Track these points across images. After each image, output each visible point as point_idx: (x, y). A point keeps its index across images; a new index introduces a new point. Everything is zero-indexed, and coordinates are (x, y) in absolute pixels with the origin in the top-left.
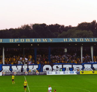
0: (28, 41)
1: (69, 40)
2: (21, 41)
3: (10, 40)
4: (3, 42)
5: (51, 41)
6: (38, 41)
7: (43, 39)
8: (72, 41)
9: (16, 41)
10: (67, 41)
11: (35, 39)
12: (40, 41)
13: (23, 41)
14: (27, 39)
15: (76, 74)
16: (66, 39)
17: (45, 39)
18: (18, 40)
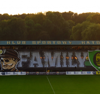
0: (49, 43)
1: (87, 42)
2: (43, 43)
3: (33, 42)
4: (27, 44)
5: (70, 43)
6: (58, 43)
7: (63, 42)
8: (89, 43)
9: (38, 43)
10: (84, 43)
11: (55, 41)
12: (60, 43)
13: (45, 43)
14: (48, 42)
15: (93, 74)
16: (84, 42)
17: (65, 42)
18: (40, 42)
